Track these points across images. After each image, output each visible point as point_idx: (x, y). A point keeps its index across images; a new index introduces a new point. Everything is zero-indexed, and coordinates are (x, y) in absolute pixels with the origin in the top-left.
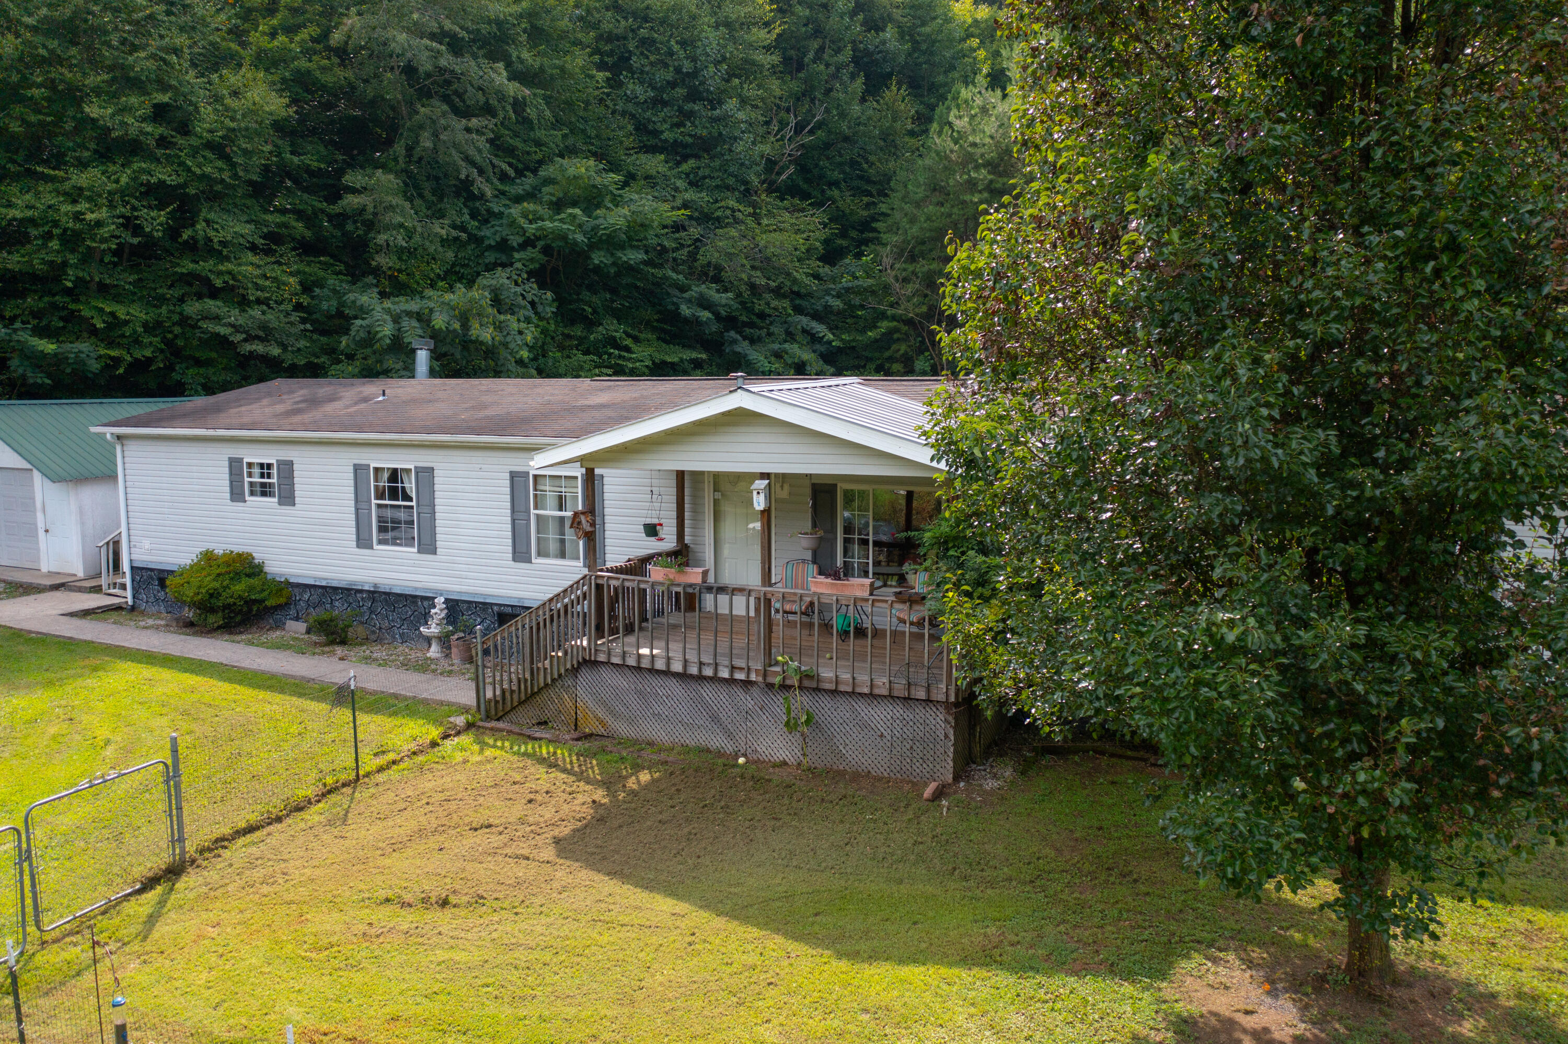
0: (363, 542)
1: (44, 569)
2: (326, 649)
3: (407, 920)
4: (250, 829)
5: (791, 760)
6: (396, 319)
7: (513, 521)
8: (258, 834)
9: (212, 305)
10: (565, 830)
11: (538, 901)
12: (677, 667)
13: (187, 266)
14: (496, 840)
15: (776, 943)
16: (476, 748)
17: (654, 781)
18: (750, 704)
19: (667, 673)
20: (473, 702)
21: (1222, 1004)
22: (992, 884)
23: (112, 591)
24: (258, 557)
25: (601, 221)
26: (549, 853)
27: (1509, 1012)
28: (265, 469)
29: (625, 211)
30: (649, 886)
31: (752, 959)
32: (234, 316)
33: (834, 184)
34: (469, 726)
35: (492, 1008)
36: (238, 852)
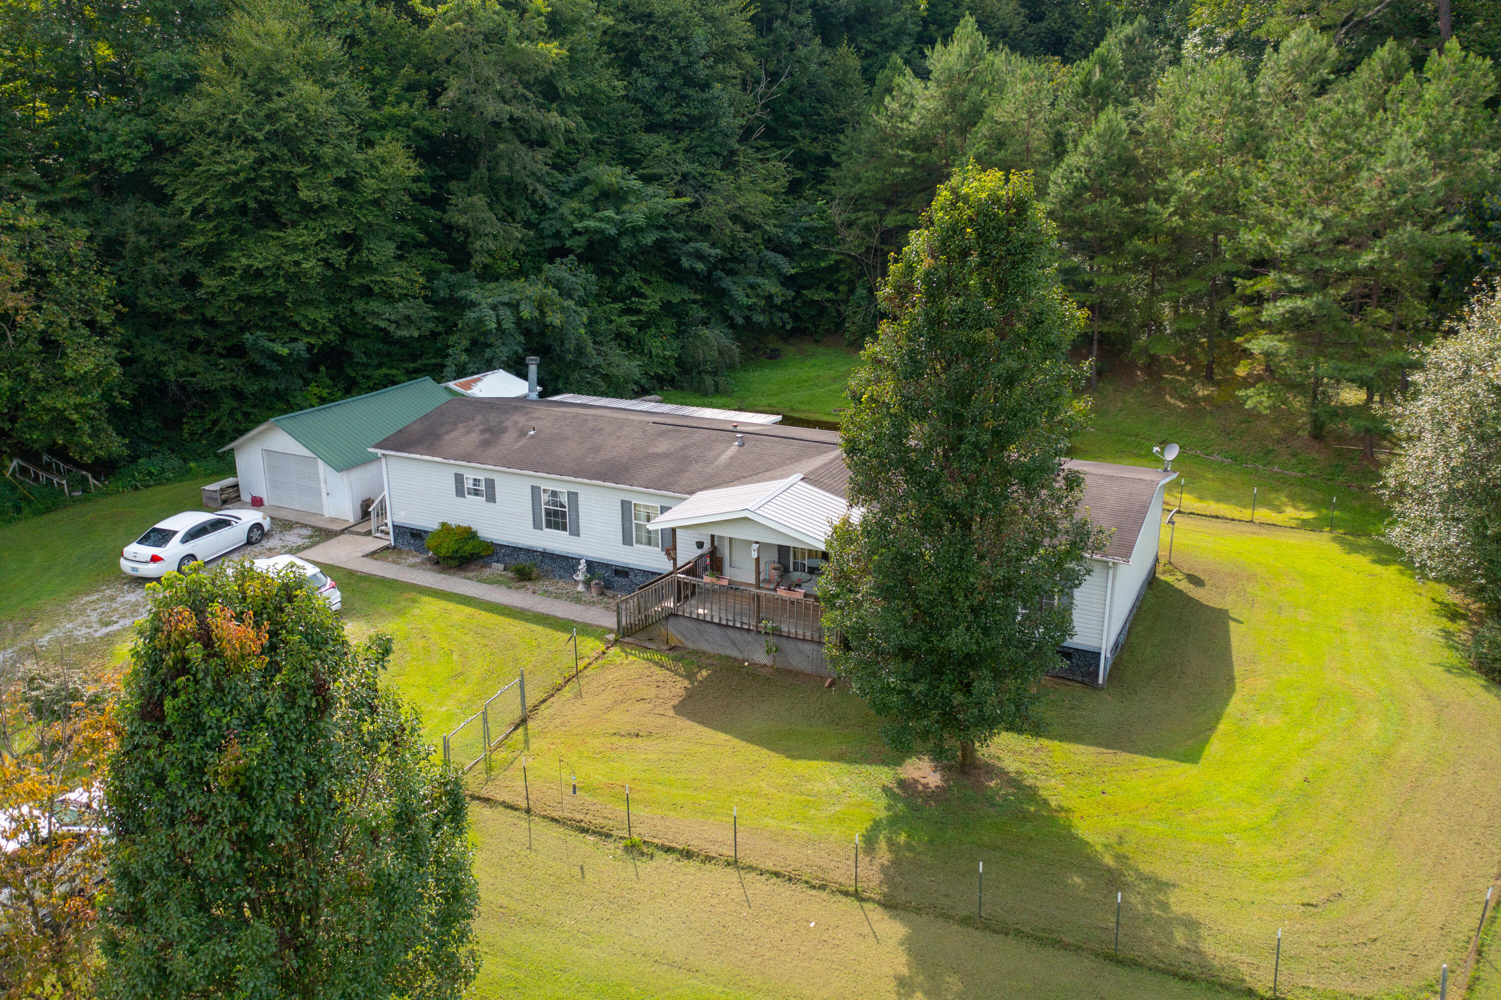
0: (537, 525)
1: (327, 515)
2: (521, 584)
3: (626, 742)
4: (544, 701)
5: (768, 664)
6: (494, 308)
7: (623, 525)
8: (548, 703)
9: (374, 305)
10: (676, 702)
11: (673, 734)
12: (716, 620)
13: (356, 281)
14: (649, 707)
15: (765, 752)
16: (623, 654)
17: (709, 675)
18: (750, 639)
19: (712, 623)
20: (616, 627)
21: (916, 775)
22: (847, 727)
23: (379, 535)
24: (474, 527)
25: (627, 215)
26: (671, 713)
27: (1010, 778)
28: (476, 482)
29: (643, 207)
30: (715, 728)
31: (756, 758)
32: (387, 311)
33: (796, 126)
34: (616, 641)
35: (667, 776)
36: (544, 711)
